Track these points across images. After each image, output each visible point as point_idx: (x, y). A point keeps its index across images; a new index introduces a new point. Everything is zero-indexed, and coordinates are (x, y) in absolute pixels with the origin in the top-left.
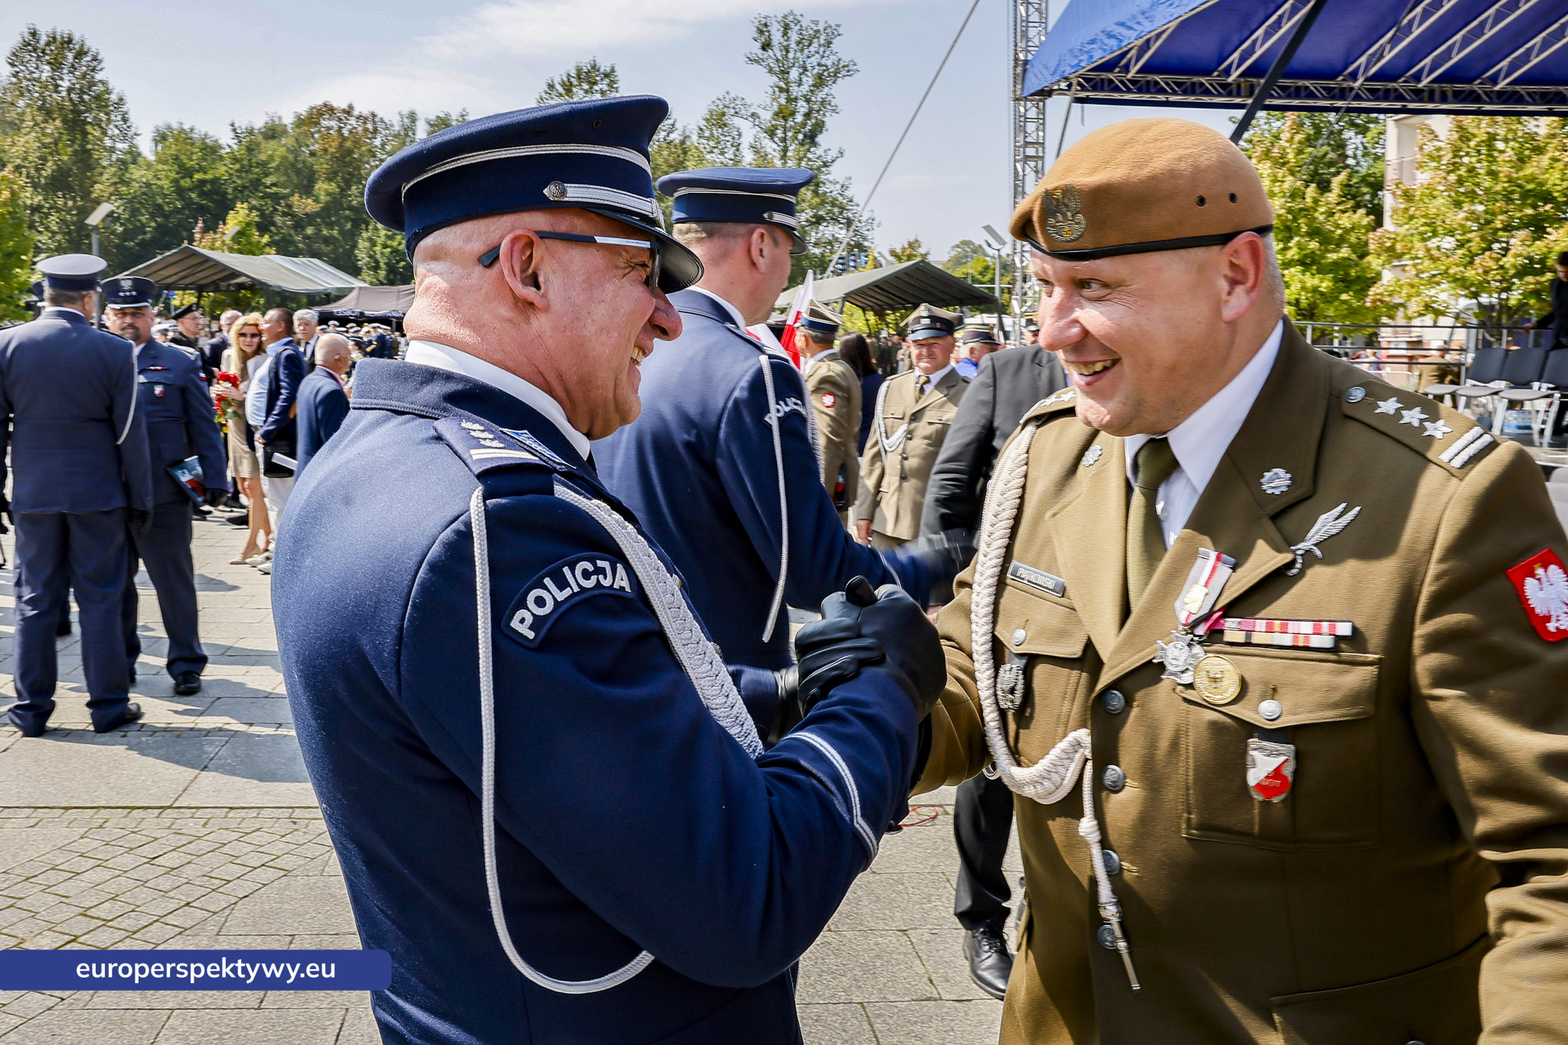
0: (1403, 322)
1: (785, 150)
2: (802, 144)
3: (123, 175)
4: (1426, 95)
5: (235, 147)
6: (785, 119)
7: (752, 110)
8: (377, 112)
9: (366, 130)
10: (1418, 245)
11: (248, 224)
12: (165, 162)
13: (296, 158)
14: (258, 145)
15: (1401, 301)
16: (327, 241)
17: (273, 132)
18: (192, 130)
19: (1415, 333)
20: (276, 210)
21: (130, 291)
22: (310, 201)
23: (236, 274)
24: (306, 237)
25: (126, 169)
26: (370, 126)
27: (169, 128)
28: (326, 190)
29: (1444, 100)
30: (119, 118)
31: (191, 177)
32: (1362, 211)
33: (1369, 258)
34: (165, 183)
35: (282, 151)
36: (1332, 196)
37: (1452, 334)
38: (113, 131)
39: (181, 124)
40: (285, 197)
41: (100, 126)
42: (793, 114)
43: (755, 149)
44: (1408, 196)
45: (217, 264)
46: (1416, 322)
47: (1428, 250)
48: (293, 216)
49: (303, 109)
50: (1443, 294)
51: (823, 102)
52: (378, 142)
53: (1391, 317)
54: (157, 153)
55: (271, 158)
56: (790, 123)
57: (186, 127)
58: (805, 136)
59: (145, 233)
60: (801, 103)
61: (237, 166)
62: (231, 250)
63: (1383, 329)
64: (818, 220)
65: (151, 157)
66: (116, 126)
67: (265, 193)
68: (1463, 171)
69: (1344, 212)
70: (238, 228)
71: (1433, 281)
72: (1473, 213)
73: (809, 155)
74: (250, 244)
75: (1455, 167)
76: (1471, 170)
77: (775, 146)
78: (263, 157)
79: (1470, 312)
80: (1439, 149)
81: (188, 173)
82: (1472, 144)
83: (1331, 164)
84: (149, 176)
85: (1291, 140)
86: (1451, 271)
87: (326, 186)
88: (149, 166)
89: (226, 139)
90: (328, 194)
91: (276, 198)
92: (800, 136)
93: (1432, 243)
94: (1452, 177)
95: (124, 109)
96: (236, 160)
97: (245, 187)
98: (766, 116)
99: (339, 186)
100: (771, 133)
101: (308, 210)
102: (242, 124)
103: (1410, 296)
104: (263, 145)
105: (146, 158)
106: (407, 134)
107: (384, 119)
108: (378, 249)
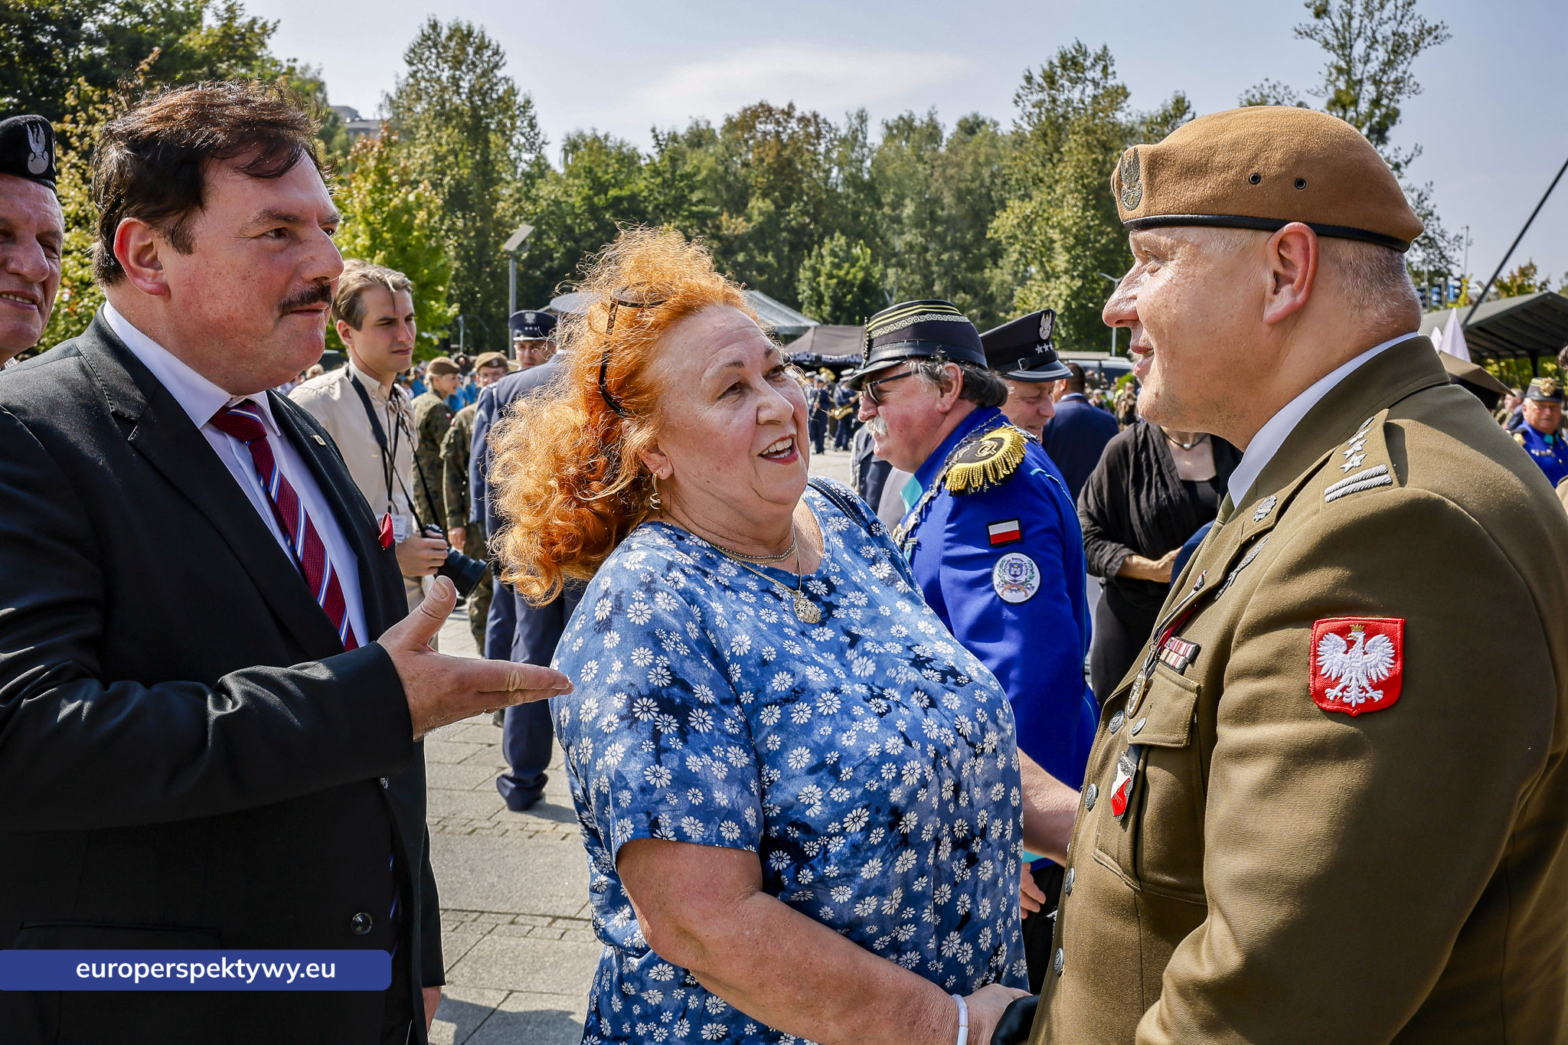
3: (529, 191)
5: (657, 159)
8: (820, 111)
9: (808, 135)
12: (578, 176)
13: (726, 169)
14: (683, 155)
16: (762, 268)
17: (699, 138)
18: (606, 137)
21: (533, 325)
22: (741, 219)
25: (533, 184)
26: (812, 129)
27: (581, 135)
28: (760, 208)
30: (526, 123)
31: (606, 194)
34: (577, 201)
35: (710, 161)
38: (518, 139)
39: (594, 130)
40: (714, 216)
41: (504, 133)
42: (1356, 102)
48: (722, 241)
49: (735, 112)
51: (1398, 83)
52: (822, 149)
54: (566, 165)
55: (698, 170)
57: (601, 134)
59: (552, 259)
60: (1368, 87)
61: (659, 180)
65: (560, 170)
66: (523, 134)
67: (690, 212)
78: (688, 168)
81: (600, 187)
84: (558, 192)
87: (760, 204)
88: (558, 180)
89: (646, 148)
90: (761, 213)
91: (702, 219)
95: (532, 112)
96: (656, 173)
97: (666, 206)
99: (774, 202)
101: (738, 231)
102: (664, 130)
104: (688, 156)
105: (554, 171)
106: (855, 139)
107: (829, 120)
108: (822, 279)
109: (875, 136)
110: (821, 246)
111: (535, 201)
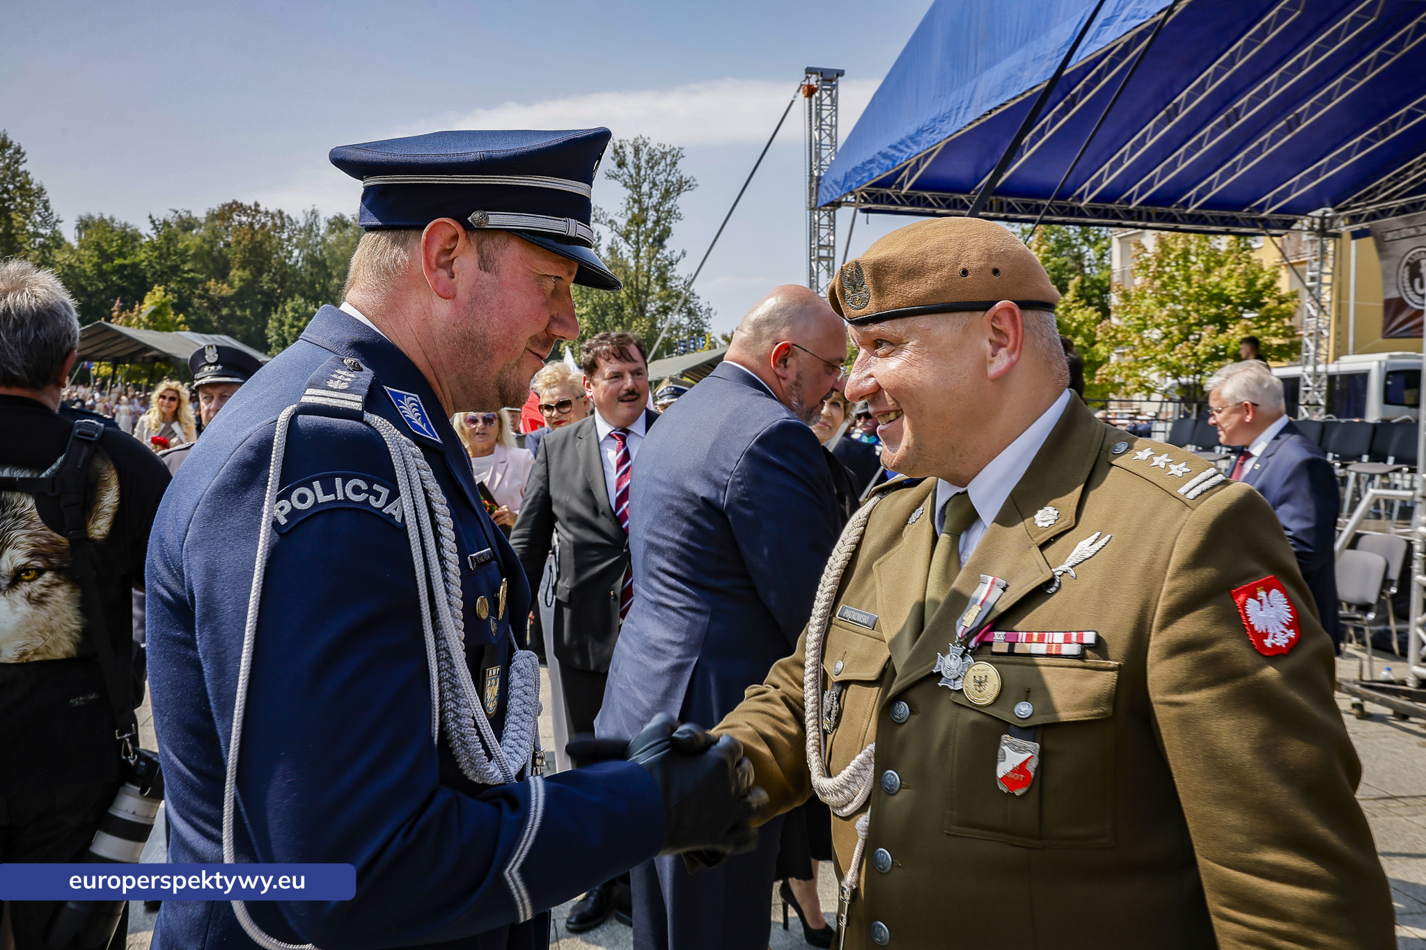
0: (1124, 398)
1: (638, 251)
2: (652, 245)
3: (47, 258)
4: (1136, 215)
5: (155, 237)
6: (638, 225)
7: (609, 218)
8: (282, 209)
9: (275, 224)
10: (1134, 335)
11: (164, 305)
12: (88, 248)
13: (212, 247)
14: (175, 235)
15: (1122, 380)
16: (241, 320)
17: (188, 225)
18: (112, 220)
19: (1136, 405)
20: (194, 293)
22: (225, 286)
23: (147, 348)
24: (221, 317)
25: (50, 253)
26: (278, 222)
27: (91, 217)
28: (240, 277)
29: (1149, 219)
30: (41, 206)
31: (112, 262)
32: (1091, 309)
33: (1098, 346)
34: (88, 267)
35: (198, 240)
36: (1069, 296)
37: (1161, 407)
38: (35, 217)
39: (102, 214)
40: (201, 282)
41: (23, 213)
42: (644, 221)
43: (612, 251)
44: (1126, 296)
45: (129, 339)
46: (1136, 397)
47: (1142, 340)
48: (210, 299)
49: (216, 205)
50: (1152, 375)
51: (669, 212)
52: (285, 236)
53: (1116, 394)
54: (80, 239)
55: (187, 249)
56: (642, 229)
57: (107, 217)
58: (654, 239)
60: (651, 212)
61: (156, 254)
62: (147, 327)
63: (1111, 403)
64: (665, 311)
65: (75, 243)
66: (39, 214)
67: (183, 278)
68: (1165, 278)
69: (1080, 307)
70: (153, 307)
71: (1145, 364)
72: (1173, 311)
73: (658, 256)
74: (166, 321)
75: (1158, 275)
76: (1172, 278)
77: (629, 248)
78: (181, 246)
79: (1173, 390)
80: (1148, 260)
81: (106, 257)
82: (1172, 256)
83: (1071, 271)
84: (72, 259)
85: (1038, 250)
86: (1159, 357)
87: (240, 273)
88: (72, 250)
89: (146, 230)
90: (241, 280)
91: (193, 283)
92: (651, 240)
93: (1146, 333)
94: (1158, 283)
96: (154, 247)
97: (163, 273)
98: (622, 222)
99: (251, 274)
100: (627, 238)
101: (224, 293)
102: (160, 217)
103: (1128, 377)
104: (179, 237)
105: (69, 244)
106: (311, 230)
107: (292, 216)
108: (286, 328)
109: (323, 227)
110: (284, 303)
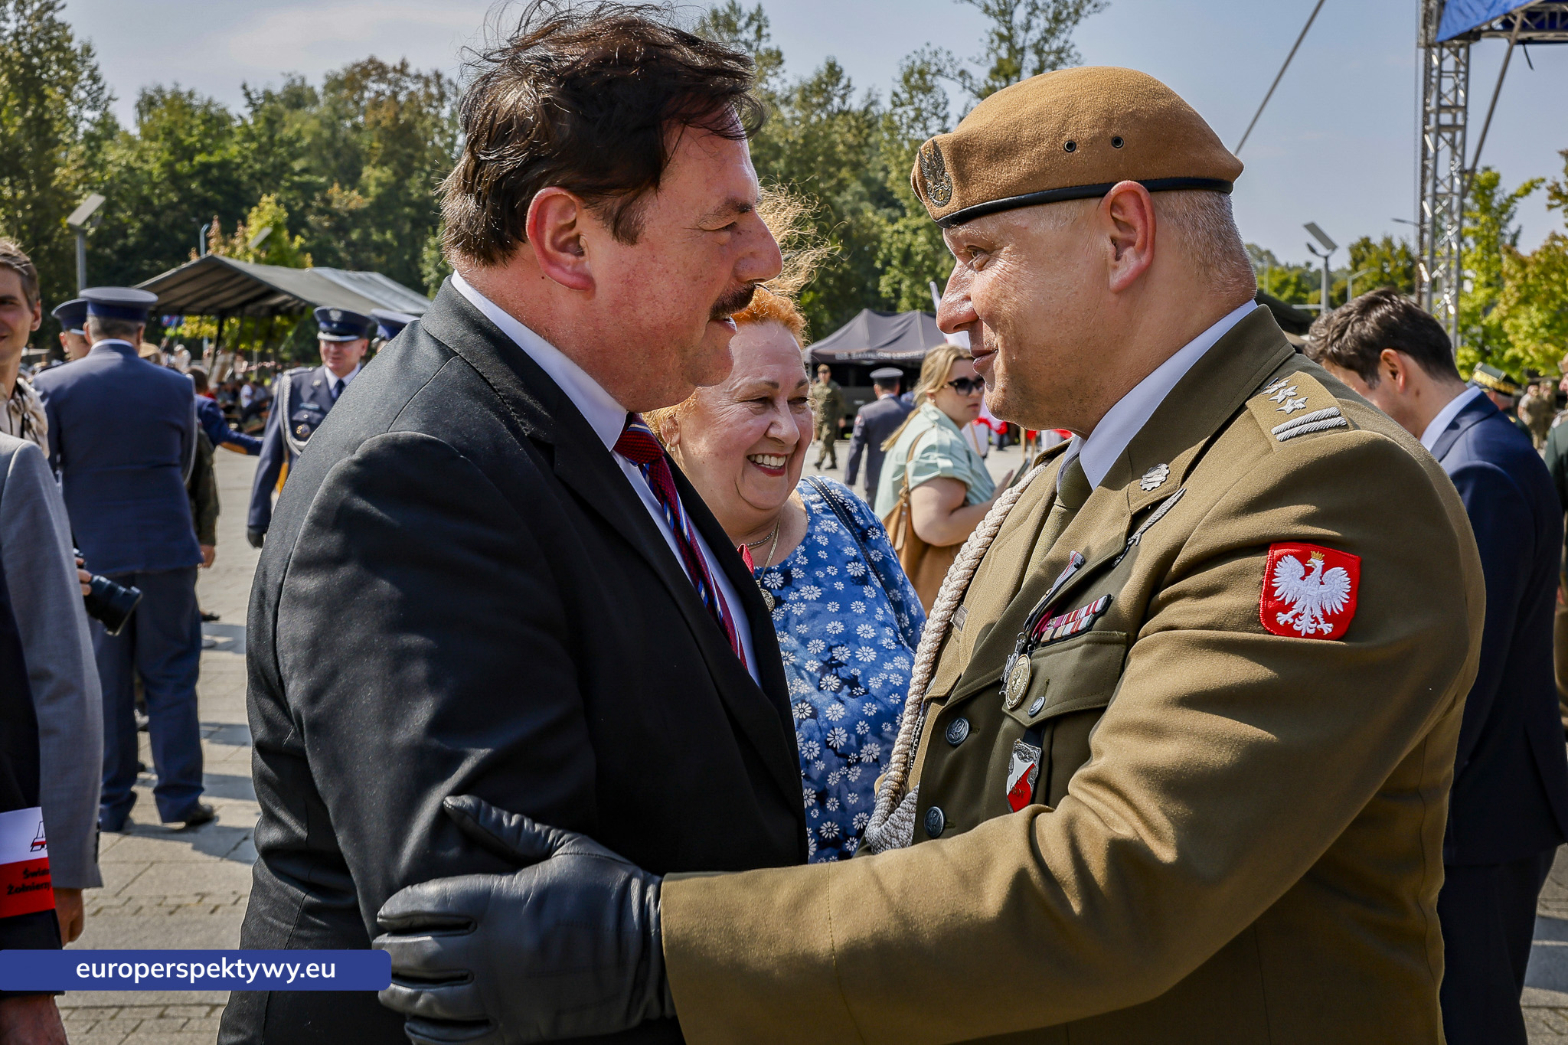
3: (94, 155)
5: (250, 121)
8: (440, 71)
9: (429, 94)
12: (155, 139)
13: (333, 134)
14: (281, 115)
16: (379, 248)
17: (297, 98)
18: (191, 95)
20: (309, 206)
22: (355, 193)
23: (274, 292)
24: (350, 244)
25: (99, 148)
26: (434, 90)
27: (159, 91)
28: (377, 179)
30: (87, 75)
31: (191, 159)
34: (155, 168)
35: (313, 125)
38: (79, 93)
39: (176, 85)
40: (323, 189)
41: (62, 87)
48: (332, 214)
52: (445, 112)
54: (142, 125)
55: (299, 136)
57: (183, 90)
59: (126, 236)
60: (1030, 55)
61: (254, 145)
65: (135, 131)
66: (83, 87)
67: (293, 182)
78: (288, 133)
81: (188, 153)
84: (131, 157)
87: (377, 173)
88: (131, 143)
89: (238, 109)
90: (380, 184)
91: (307, 190)
95: (93, 63)
96: (250, 136)
97: (265, 174)
98: (980, 74)
99: (395, 173)
101: (353, 205)
102: (258, 86)
104: (287, 118)
105: (126, 132)
111: (102, 167)
